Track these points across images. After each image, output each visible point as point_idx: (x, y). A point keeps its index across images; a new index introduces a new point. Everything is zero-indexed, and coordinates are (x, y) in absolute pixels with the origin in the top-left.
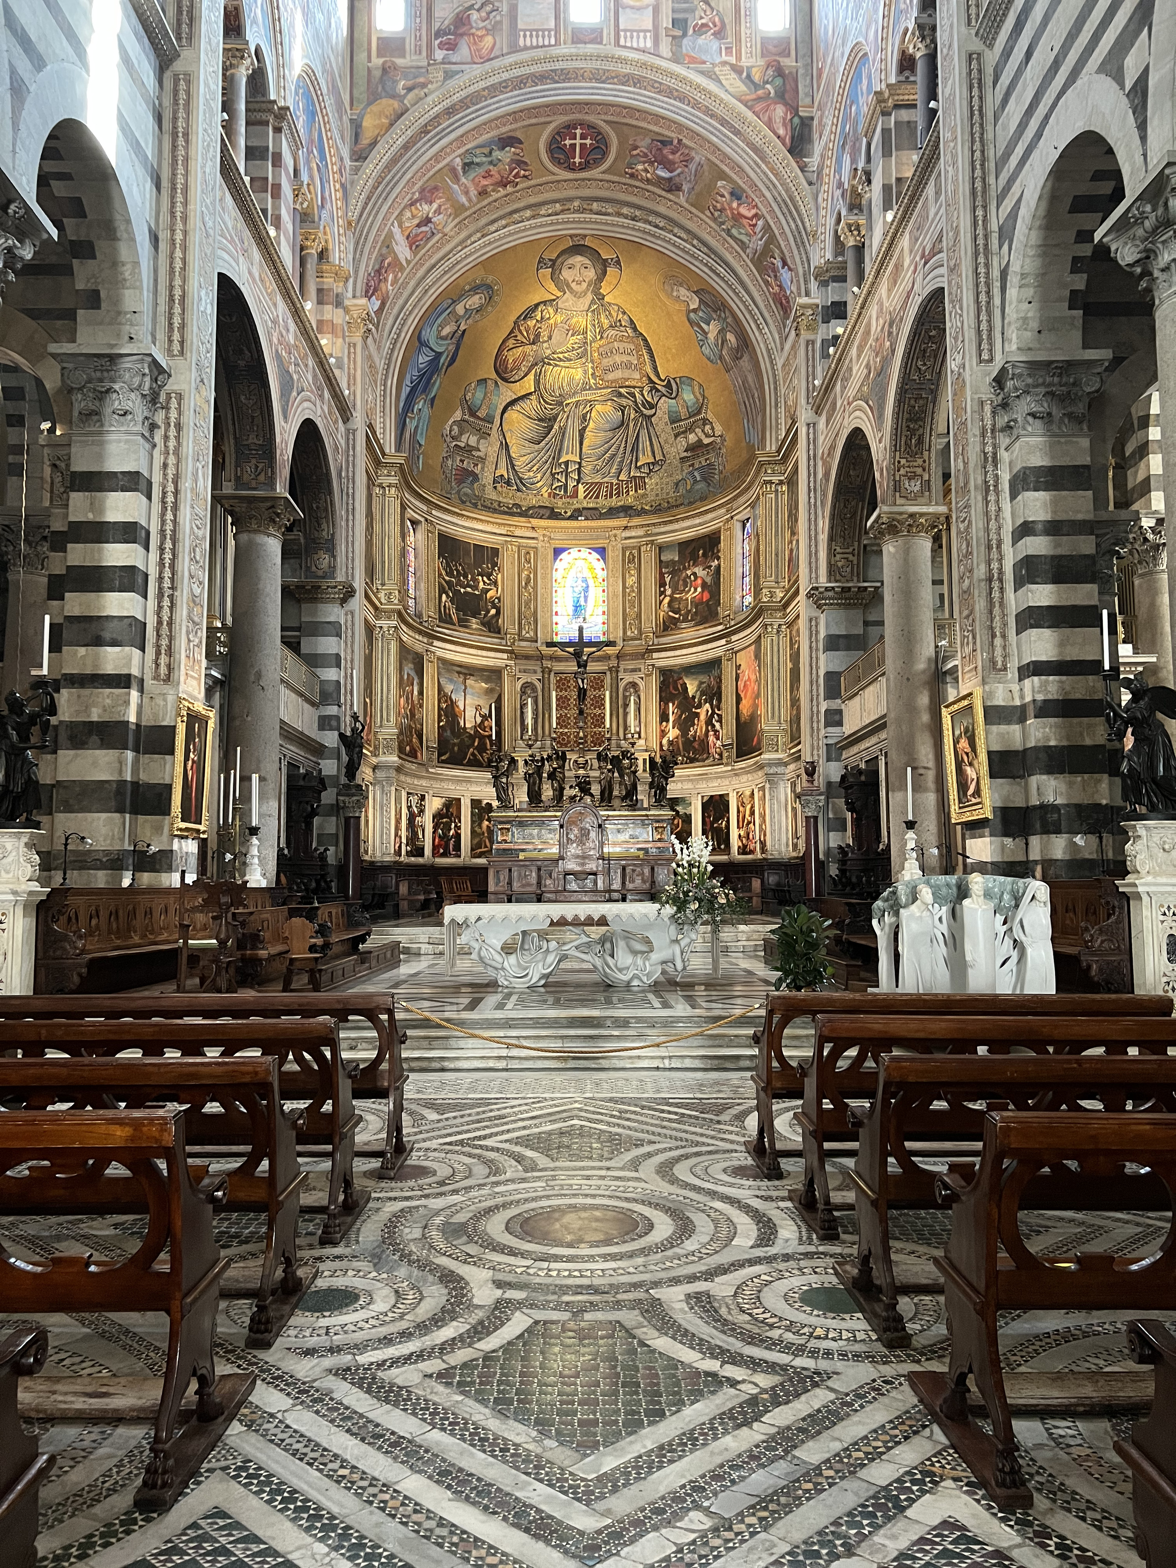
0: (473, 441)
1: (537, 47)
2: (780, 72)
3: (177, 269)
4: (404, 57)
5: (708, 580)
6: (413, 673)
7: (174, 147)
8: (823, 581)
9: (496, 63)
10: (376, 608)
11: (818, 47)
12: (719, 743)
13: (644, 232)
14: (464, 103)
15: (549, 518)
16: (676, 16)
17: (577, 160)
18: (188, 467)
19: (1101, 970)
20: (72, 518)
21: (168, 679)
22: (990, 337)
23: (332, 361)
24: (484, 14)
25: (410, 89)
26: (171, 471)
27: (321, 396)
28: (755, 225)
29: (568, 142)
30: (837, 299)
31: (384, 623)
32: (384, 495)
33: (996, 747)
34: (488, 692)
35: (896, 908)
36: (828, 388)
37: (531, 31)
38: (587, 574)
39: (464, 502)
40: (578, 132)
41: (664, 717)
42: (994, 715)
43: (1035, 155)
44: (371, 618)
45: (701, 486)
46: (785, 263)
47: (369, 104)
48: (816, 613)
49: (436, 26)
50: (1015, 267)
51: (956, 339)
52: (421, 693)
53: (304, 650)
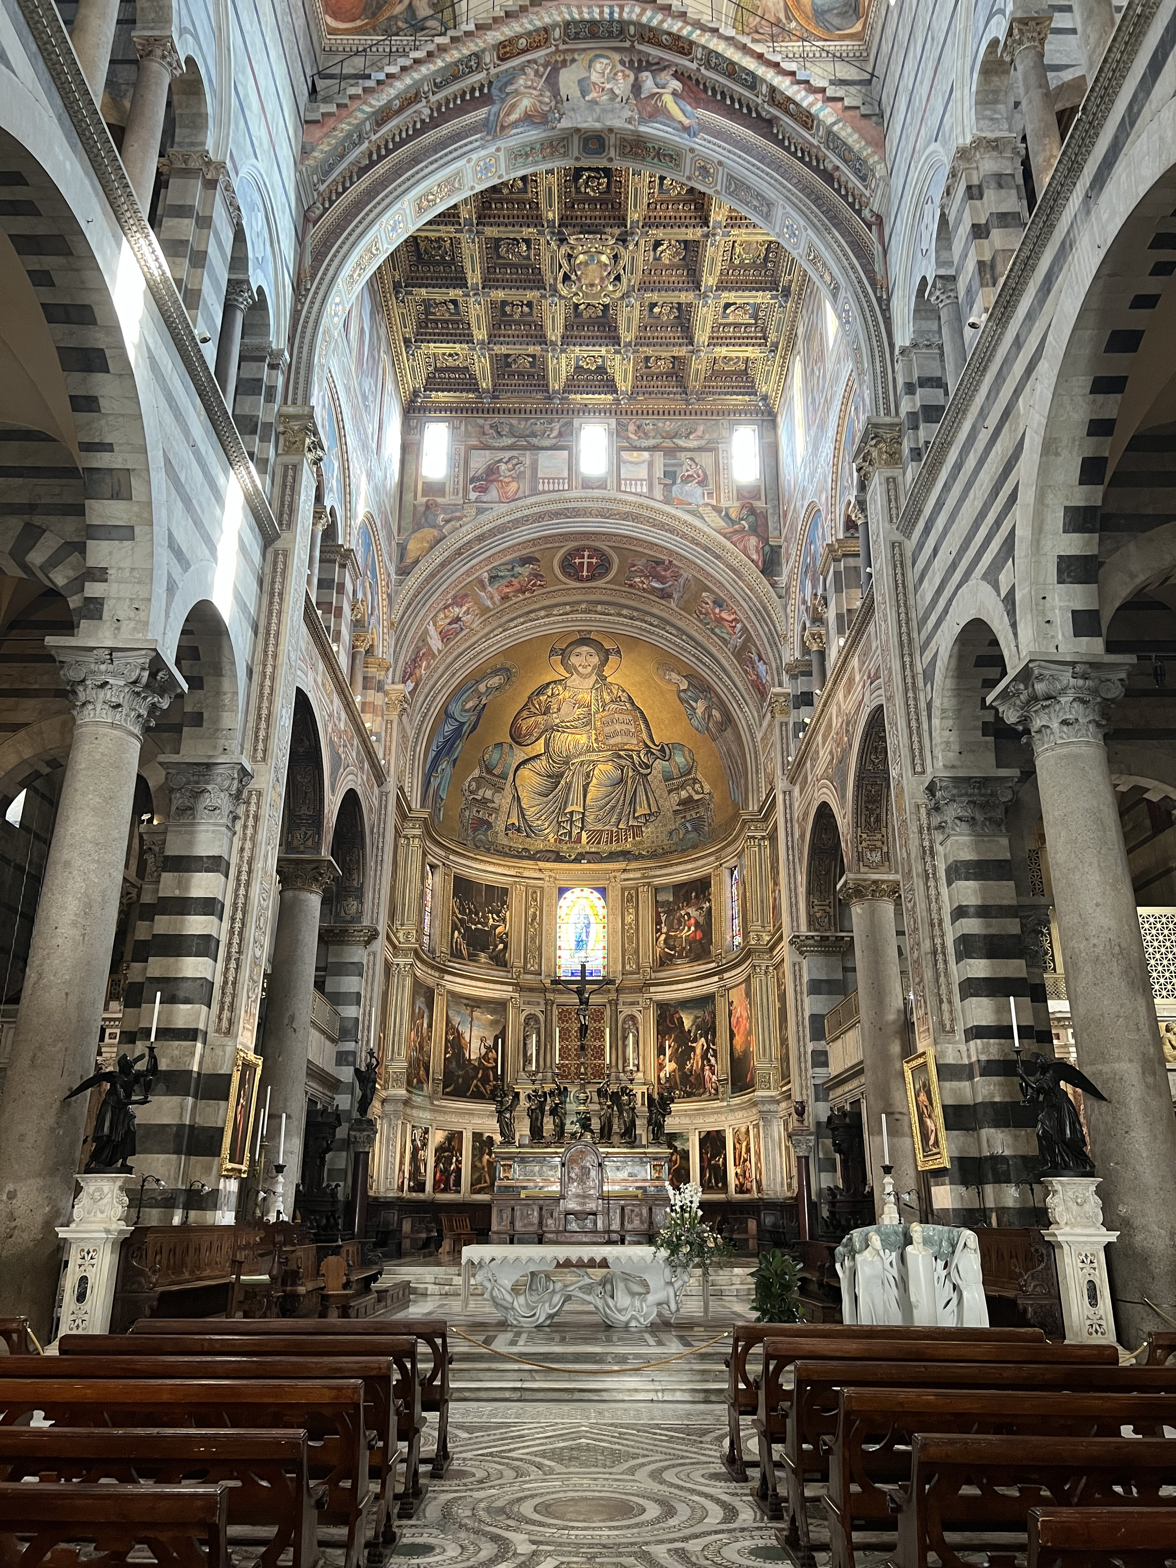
0: (489, 794)
1: (554, 491)
2: (752, 511)
3: (266, 695)
4: (444, 496)
5: (701, 920)
6: (423, 1007)
7: (271, 603)
8: (804, 930)
9: (519, 503)
10: (394, 947)
11: (784, 496)
12: (714, 1078)
13: (640, 629)
14: (492, 533)
15: (554, 861)
16: (667, 469)
17: (585, 573)
18: (262, 850)
19: (1035, 1313)
20: (161, 894)
21: (228, 1032)
22: (921, 753)
23: (373, 738)
24: (510, 466)
25: (447, 521)
26: (247, 854)
27: (362, 768)
28: (734, 627)
29: (577, 561)
30: (805, 690)
31: (401, 961)
32: (408, 845)
33: (949, 1102)
34: (494, 1023)
35: (853, 1253)
36: (800, 764)
37: (549, 479)
38: (589, 912)
39: (478, 847)
40: (586, 553)
41: (661, 1051)
42: (946, 1072)
43: (944, 625)
44: (389, 956)
45: (693, 835)
46: (760, 659)
47: (414, 532)
48: (798, 958)
49: (471, 474)
50: (937, 703)
51: (895, 752)
52: (430, 1026)
53: (328, 989)
